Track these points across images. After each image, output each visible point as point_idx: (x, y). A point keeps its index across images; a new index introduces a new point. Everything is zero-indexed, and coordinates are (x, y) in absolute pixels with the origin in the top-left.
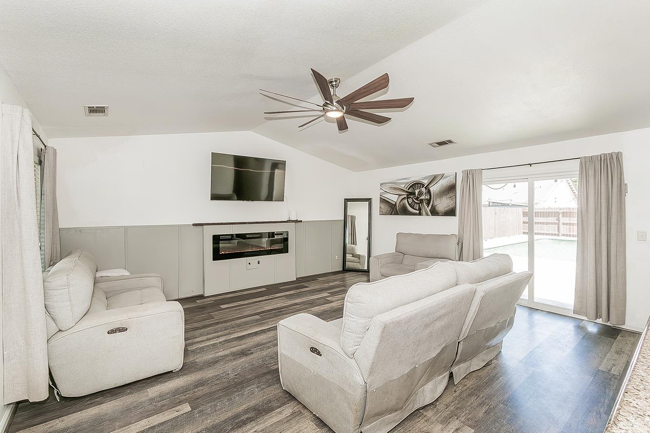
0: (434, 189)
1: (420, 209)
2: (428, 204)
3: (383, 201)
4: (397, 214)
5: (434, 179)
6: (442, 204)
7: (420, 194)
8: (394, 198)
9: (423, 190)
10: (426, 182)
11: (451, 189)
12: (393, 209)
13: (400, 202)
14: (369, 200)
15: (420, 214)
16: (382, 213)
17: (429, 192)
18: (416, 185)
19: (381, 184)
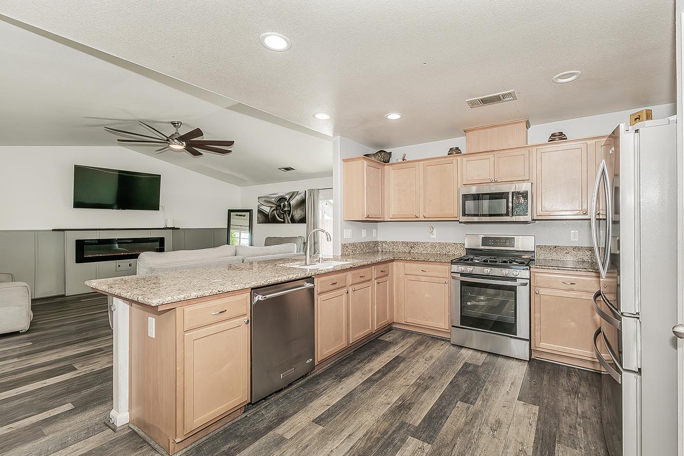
0: (293, 202)
1: (284, 219)
2: (289, 214)
3: (260, 212)
4: (269, 222)
5: (293, 195)
6: (298, 214)
7: (284, 206)
8: (267, 209)
9: (286, 203)
10: (287, 197)
11: (303, 202)
12: (268, 219)
13: (272, 212)
14: (250, 211)
15: (284, 222)
16: (259, 222)
17: (290, 204)
18: (282, 199)
19: (259, 198)
